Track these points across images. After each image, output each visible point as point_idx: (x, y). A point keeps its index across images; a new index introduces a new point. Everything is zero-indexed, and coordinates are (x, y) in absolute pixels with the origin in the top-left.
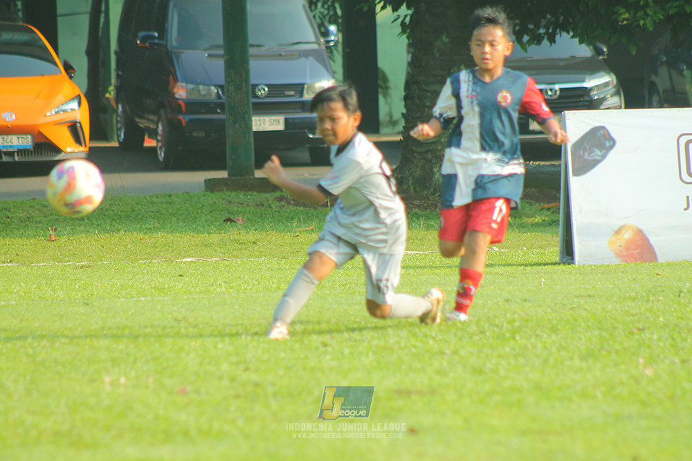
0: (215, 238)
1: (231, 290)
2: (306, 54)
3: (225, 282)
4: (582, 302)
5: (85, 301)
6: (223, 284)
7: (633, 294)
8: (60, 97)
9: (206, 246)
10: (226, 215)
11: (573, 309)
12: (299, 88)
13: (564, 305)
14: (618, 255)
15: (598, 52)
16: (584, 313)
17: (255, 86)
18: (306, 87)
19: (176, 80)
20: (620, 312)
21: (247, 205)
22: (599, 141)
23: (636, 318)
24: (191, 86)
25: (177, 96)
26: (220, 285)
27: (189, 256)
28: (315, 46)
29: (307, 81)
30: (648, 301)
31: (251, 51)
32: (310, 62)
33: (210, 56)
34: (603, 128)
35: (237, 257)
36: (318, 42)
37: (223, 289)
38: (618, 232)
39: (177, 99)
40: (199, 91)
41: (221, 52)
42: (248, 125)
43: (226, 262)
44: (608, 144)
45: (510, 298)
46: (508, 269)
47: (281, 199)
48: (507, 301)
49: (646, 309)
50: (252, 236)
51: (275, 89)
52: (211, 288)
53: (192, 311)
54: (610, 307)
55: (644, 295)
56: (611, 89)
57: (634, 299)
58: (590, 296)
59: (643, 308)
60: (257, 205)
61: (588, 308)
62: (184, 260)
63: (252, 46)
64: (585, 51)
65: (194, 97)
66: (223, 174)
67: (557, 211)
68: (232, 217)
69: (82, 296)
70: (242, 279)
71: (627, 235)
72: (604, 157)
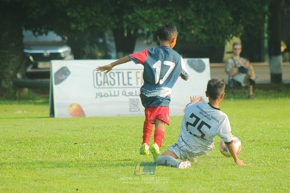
4: (58, 132)
7: (76, 129)
11: (54, 134)
13: (51, 133)
14: (71, 114)
15: (64, 39)
16: (58, 136)
20: (72, 135)
22: (64, 72)
23: (78, 138)
30: (82, 131)
34: (66, 67)
38: (71, 106)
44: (67, 73)
45: (31, 130)
46: (30, 119)
48: (30, 131)
49: (81, 134)
54: (68, 133)
55: (81, 129)
56: (68, 53)
57: (77, 131)
58: (60, 129)
59: (80, 134)
61: (60, 134)
64: (59, 39)
67: (48, 98)
71: (74, 107)
72: (66, 78)
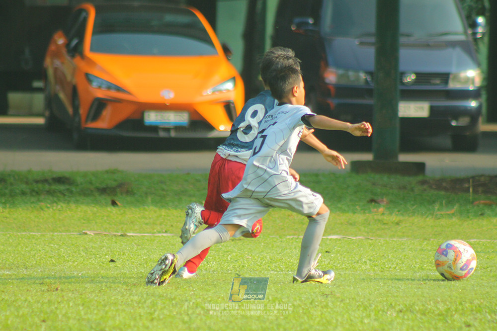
0: (359, 217)
1: (376, 268)
2: (453, 44)
3: (370, 260)
5: (237, 272)
6: (368, 262)
8: (217, 78)
9: (351, 224)
10: (370, 196)
12: (445, 77)
17: (403, 74)
18: (451, 77)
19: (327, 65)
21: (391, 188)
24: (341, 72)
25: (327, 81)
26: (365, 262)
27: (334, 234)
28: (462, 38)
29: (453, 70)
31: (402, 40)
32: (458, 52)
33: (362, 43)
35: (380, 236)
36: (465, 33)
37: (368, 267)
39: (329, 84)
40: (348, 77)
41: (373, 40)
42: (395, 110)
43: (370, 241)
47: (423, 182)
50: (394, 218)
51: (422, 77)
52: (356, 265)
53: (339, 286)
60: (400, 188)
62: (330, 237)
63: (403, 35)
65: (344, 82)
66: (368, 157)
68: (375, 198)
69: (234, 268)
70: (386, 258)
